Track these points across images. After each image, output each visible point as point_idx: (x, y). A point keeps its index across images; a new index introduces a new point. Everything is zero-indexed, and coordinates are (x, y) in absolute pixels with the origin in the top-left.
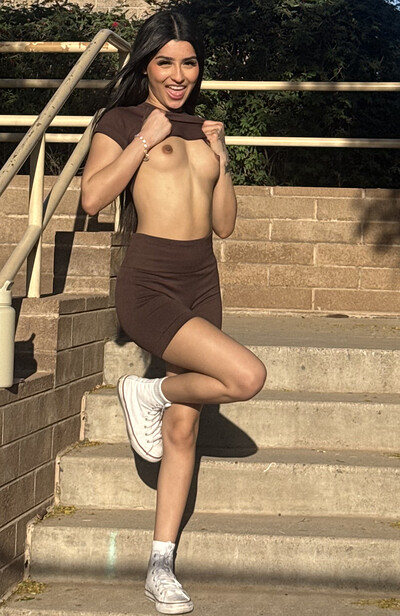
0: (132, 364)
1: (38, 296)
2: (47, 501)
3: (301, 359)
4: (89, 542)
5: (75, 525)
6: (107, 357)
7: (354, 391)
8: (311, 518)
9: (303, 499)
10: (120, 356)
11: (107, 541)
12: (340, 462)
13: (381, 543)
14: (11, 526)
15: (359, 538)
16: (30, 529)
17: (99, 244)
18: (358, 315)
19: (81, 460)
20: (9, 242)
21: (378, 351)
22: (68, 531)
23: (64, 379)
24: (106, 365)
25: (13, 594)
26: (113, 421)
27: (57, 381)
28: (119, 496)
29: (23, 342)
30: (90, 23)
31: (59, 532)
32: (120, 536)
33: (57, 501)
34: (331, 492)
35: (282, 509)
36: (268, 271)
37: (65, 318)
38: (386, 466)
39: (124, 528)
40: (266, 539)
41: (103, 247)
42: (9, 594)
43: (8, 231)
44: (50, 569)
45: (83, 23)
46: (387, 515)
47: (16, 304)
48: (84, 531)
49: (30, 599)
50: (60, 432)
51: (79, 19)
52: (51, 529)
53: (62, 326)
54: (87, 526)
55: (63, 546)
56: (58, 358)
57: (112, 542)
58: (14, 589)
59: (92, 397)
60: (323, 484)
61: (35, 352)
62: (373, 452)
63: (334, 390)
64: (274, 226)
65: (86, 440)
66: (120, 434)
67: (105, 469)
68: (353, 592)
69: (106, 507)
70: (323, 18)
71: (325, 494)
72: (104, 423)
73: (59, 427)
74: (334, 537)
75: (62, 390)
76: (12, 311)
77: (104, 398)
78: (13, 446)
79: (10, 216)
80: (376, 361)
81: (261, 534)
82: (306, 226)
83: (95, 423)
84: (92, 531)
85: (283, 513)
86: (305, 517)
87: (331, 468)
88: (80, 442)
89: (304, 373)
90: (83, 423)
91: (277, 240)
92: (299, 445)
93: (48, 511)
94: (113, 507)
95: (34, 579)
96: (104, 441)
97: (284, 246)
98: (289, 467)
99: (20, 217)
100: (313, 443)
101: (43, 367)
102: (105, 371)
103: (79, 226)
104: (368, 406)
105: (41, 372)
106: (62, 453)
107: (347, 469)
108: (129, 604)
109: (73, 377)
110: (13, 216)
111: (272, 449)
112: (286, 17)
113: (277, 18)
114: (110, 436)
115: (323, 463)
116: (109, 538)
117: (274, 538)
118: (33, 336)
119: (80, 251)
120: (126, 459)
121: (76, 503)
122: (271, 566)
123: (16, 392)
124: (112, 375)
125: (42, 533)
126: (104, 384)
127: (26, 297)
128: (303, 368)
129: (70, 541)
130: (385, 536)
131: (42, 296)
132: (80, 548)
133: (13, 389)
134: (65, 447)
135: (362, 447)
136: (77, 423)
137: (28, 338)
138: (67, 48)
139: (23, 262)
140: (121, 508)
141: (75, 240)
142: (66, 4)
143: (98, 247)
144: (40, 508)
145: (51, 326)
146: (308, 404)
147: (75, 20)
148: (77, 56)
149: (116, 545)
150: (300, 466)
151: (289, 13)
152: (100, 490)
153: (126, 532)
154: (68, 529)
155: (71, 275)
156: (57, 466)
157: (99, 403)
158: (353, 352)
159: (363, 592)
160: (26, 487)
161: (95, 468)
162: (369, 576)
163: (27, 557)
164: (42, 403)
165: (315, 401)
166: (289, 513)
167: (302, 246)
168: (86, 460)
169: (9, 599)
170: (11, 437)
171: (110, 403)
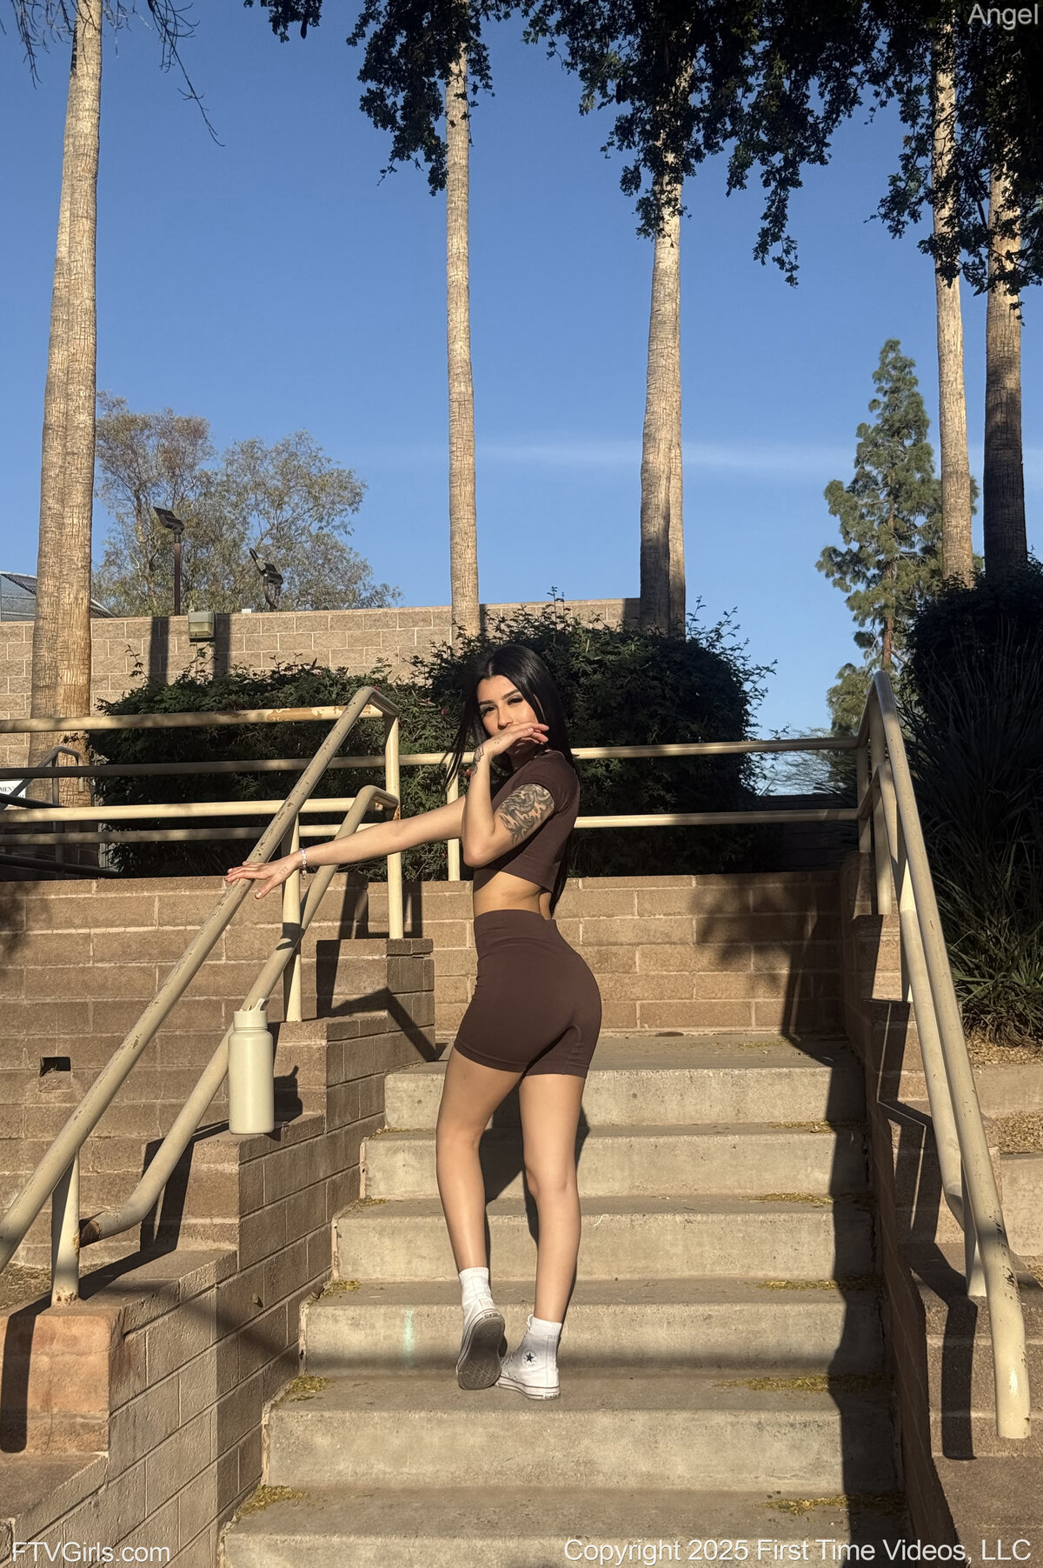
0: (420, 1102)
1: (299, 1020)
2: (324, 1275)
3: (631, 1085)
4: (380, 1324)
5: (362, 1304)
6: (388, 1094)
7: (699, 1122)
8: (656, 1282)
9: (645, 1258)
10: (405, 1091)
11: (402, 1321)
12: (689, 1209)
13: (747, 1308)
14: (281, 1308)
15: (719, 1302)
16: (305, 1310)
17: (371, 953)
18: (695, 1032)
19: (364, 1221)
20: (258, 958)
21: (727, 1071)
22: (352, 1311)
23: (337, 1122)
24: (387, 1103)
25: (288, 1393)
26: (401, 1172)
27: (329, 1125)
28: (414, 1264)
29: (283, 1077)
30: (344, 689)
31: (341, 1312)
32: (418, 1315)
33: (335, 1274)
34: (680, 1248)
35: (619, 1272)
37: (334, 1046)
38: (746, 1212)
39: (423, 1303)
40: (601, 1309)
41: (376, 957)
42: (282, 1394)
43: (257, 945)
44: (331, 1361)
45: (335, 690)
46: (752, 1274)
47: (273, 1029)
48: (372, 1310)
49: (308, 1398)
50: (335, 1188)
51: (331, 685)
52: (330, 1310)
53: (332, 1056)
54: (375, 1303)
55: (346, 1330)
56: (328, 1095)
57: (409, 1323)
58: (288, 1387)
59: (374, 1142)
60: (669, 1238)
61: (299, 1089)
62: (729, 1197)
63: (675, 1122)
64: (585, 928)
65: (367, 1197)
66: (410, 1189)
67: (394, 1232)
68: (715, 1372)
69: (398, 1279)
71: (673, 1250)
72: (389, 1174)
73: (333, 1182)
74: (687, 1303)
75: (335, 1135)
76: (268, 1036)
77: (388, 1144)
78: (279, 1207)
79: (258, 926)
80: (724, 1084)
81: (595, 1303)
82: (625, 925)
83: (379, 1175)
84: (382, 1310)
85: (621, 1277)
86: (649, 1281)
87: (678, 1218)
88: (361, 1200)
89: (636, 1102)
90: (363, 1176)
91: (590, 944)
92: (635, 1192)
93: (326, 1288)
94: (406, 1279)
95: (312, 1373)
96: (389, 1197)
97: (599, 952)
98: (625, 1219)
99: (270, 926)
100: (653, 1188)
101: (309, 1108)
102: (387, 1110)
103: (345, 933)
104: (718, 1140)
105: (307, 1113)
106: (339, 1215)
107: (699, 1217)
108: (435, 1399)
109: (348, 1119)
110: (262, 926)
111: (600, 1198)
112: (585, 674)
113: (574, 676)
114: (397, 1192)
115: (667, 1212)
116: (403, 1317)
117: (612, 1309)
118: (296, 1069)
119: (347, 964)
120: (420, 1218)
121: (360, 1276)
122: (609, 1344)
123: (279, 1140)
124: (396, 1116)
125: (319, 1315)
126: (386, 1127)
127: (285, 1021)
128: (635, 1096)
129: (355, 1324)
130: (751, 1300)
131: (303, 1020)
132: (369, 1331)
133: (274, 1135)
134: (342, 1207)
135: (714, 1191)
136: (355, 1178)
137: (289, 1073)
138: (320, 715)
139: (279, 976)
140: (417, 1280)
141: (342, 950)
142: (313, 667)
143: (370, 958)
144: (315, 1285)
145: (317, 1055)
146: (644, 1140)
147: (326, 687)
148: (329, 724)
149: (413, 1326)
150: (639, 1216)
151: (589, 669)
152: (388, 1259)
153: (425, 1309)
154: (352, 1308)
155: (338, 994)
156: (334, 1232)
157: (382, 1151)
158: (697, 1073)
159: (727, 1371)
160: (296, 1259)
161: (381, 1233)
162: (734, 1351)
163: (302, 1347)
164: (311, 1152)
165: (653, 1135)
166: (628, 1276)
167: (622, 950)
168: (370, 1221)
169: (282, 1399)
170: (274, 1195)
171: (396, 1151)
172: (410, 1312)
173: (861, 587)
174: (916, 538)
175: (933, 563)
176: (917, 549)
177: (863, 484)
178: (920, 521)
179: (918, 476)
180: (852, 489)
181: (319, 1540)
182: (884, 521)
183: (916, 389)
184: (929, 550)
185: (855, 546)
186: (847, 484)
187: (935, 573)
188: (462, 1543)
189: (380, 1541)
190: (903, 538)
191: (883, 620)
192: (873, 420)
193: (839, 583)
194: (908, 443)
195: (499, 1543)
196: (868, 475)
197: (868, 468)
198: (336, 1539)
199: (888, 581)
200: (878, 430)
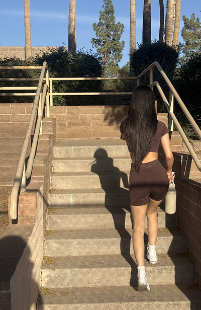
0: (61, 152)
1: (42, 134)
4: (66, 197)
5: (61, 193)
10: (57, 150)
16: (49, 195)
18: (103, 138)
19: (57, 177)
22: (59, 195)
24: (54, 152)
26: (60, 167)
28: (68, 185)
31: (57, 195)
33: (51, 187)
36: (79, 128)
37: (50, 140)
41: (51, 121)
45: (20, 63)
48: (64, 195)
49: (54, 212)
52: (54, 195)
53: (50, 142)
54: (64, 193)
55: (58, 199)
56: (49, 150)
58: (48, 210)
64: (80, 116)
65: (53, 172)
67: (64, 179)
70: (81, 62)
72: (58, 167)
75: (50, 159)
77: (58, 161)
83: (56, 167)
84: (66, 195)
90: (52, 167)
91: (81, 120)
94: (66, 188)
95: (51, 208)
96: (59, 172)
97: (83, 122)
112: (71, 62)
113: (68, 62)
116: (70, 196)
119: (44, 123)
121: (56, 188)
124: (55, 155)
125: (52, 196)
126: (54, 157)
127: (39, 135)
129: (60, 197)
132: (63, 199)
141: (43, 120)
142: (14, 58)
143: (49, 122)
145: (47, 142)
147: (17, 62)
149: (73, 198)
152: (62, 184)
153: (75, 194)
157: (56, 162)
161: (61, 179)
163: (49, 202)
164: (48, 162)
167: (88, 121)
171: (60, 162)
172: (72, 195)
173: (100, 47)
174: (111, 37)
175: (114, 42)
176: (111, 39)
177: (100, 24)
178: (112, 33)
179: (112, 23)
180: (98, 25)
181: (65, 240)
182: (105, 33)
183: (112, 4)
184: (114, 39)
185: (99, 38)
186: (97, 24)
187: (115, 44)
188: (95, 240)
189: (78, 240)
190: (109, 36)
191: (104, 54)
192: (103, 10)
193: (95, 46)
194: (110, 15)
195: (103, 240)
196: (101, 22)
197: (102, 21)
198: (69, 240)
199: (105, 46)
200: (104, 12)
